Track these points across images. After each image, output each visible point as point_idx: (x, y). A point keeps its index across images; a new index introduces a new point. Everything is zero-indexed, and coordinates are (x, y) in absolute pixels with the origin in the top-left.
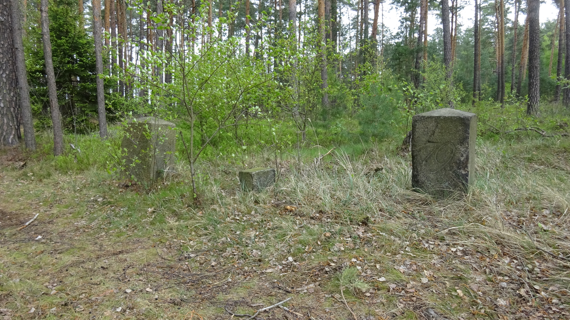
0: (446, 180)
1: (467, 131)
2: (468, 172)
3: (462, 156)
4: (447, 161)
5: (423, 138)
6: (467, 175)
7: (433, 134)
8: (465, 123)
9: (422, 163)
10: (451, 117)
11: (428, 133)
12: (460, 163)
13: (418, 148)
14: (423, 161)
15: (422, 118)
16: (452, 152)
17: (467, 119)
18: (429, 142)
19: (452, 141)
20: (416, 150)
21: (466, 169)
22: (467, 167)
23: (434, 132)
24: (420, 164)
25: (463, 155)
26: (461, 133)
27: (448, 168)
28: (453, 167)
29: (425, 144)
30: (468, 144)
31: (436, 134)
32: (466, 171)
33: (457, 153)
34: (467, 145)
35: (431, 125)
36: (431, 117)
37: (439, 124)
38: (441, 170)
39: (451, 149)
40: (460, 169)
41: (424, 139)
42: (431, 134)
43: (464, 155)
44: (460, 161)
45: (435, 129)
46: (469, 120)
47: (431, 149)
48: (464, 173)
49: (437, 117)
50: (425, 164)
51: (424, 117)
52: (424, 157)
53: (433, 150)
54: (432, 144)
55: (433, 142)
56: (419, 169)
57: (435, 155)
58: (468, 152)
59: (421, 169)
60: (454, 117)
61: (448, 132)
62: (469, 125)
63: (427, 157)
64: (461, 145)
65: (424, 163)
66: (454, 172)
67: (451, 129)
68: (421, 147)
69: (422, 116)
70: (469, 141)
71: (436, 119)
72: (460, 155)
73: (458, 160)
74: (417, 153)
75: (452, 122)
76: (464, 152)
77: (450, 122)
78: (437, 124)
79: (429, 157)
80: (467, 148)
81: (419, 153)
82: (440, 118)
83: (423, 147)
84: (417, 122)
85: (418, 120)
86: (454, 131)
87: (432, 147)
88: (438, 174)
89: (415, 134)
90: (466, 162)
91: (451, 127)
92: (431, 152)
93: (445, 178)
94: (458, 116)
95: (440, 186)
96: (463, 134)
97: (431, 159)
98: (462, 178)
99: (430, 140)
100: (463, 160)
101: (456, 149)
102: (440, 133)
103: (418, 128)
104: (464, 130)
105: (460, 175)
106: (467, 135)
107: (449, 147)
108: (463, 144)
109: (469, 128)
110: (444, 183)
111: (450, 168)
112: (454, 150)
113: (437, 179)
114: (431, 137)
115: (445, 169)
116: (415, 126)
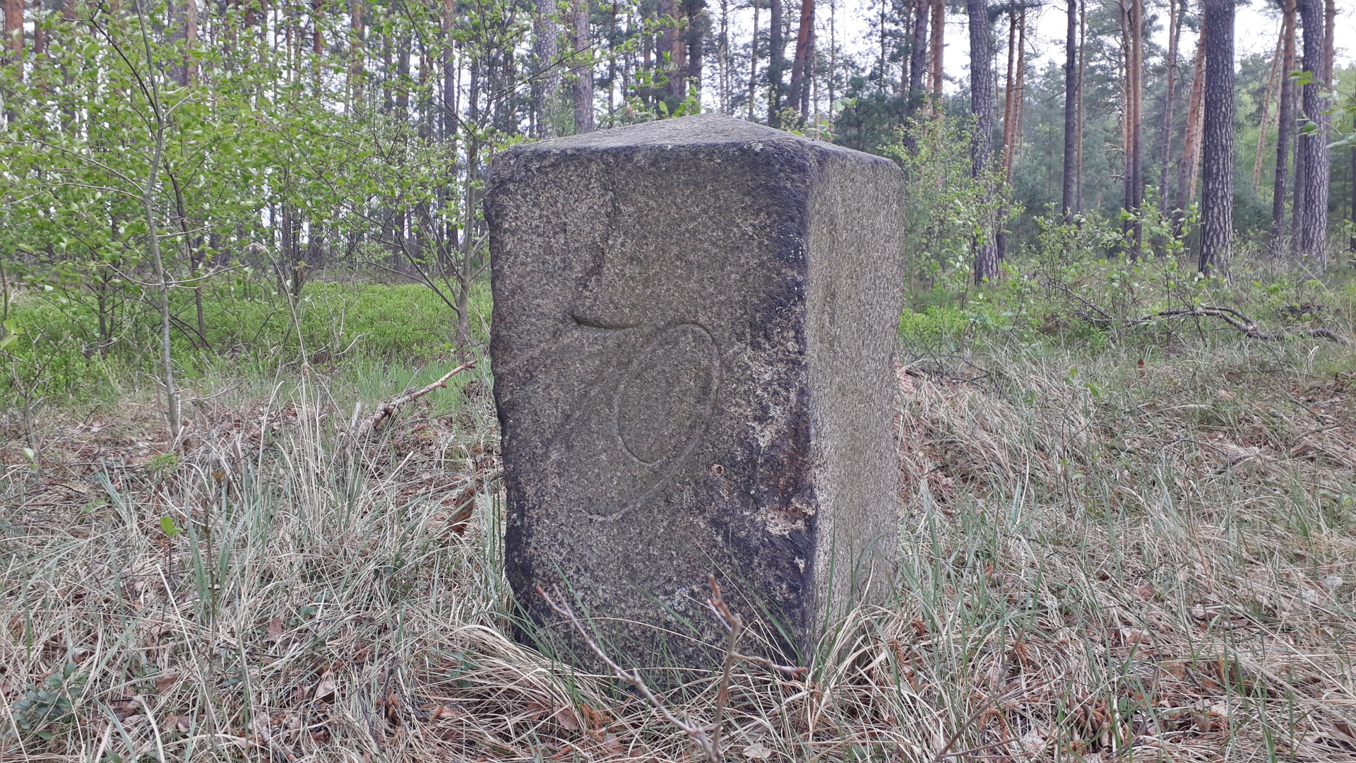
0: (679, 573)
1: (788, 244)
2: (811, 522)
3: (763, 418)
4: (678, 448)
5: (544, 294)
6: (802, 544)
7: (597, 270)
8: (774, 191)
9: (546, 455)
10: (695, 151)
11: (567, 266)
12: (753, 462)
13: (518, 362)
14: (547, 443)
15: (535, 165)
16: (705, 390)
17: (790, 161)
18: (580, 322)
19: (702, 320)
20: (512, 373)
21: (796, 504)
22: (800, 487)
23: (599, 255)
24: (533, 459)
25: (765, 409)
26: (749, 259)
27: (687, 495)
28: (711, 486)
29: (556, 334)
30: (799, 339)
31: (609, 271)
32: (795, 515)
33: (734, 393)
34: (791, 345)
35: (583, 208)
36: (579, 159)
37: (626, 199)
38: (647, 507)
39: (697, 366)
40: (757, 503)
41: (547, 304)
42: (590, 273)
43: (775, 412)
44: (752, 448)
45: (605, 239)
46: (802, 169)
47: (591, 365)
48: (778, 526)
50: (559, 463)
51: (543, 157)
52: (551, 416)
53: (599, 372)
54: (592, 334)
55: (597, 324)
56: (530, 491)
57: (610, 406)
58: (802, 392)
59: (540, 493)
60: (711, 150)
61: (678, 257)
62: (801, 206)
63: (567, 417)
64: (756, 346)
65: (554, 456)
66: (714, 522)
67: (693, 233)
68: (537, 352)
69: (533, 152)
70: (803, 314)
71: (608, 164)
72: (749, 412)
73: (741, 444)
74: (519, 394)
75: (697, 184)
76: (776, 393)
77: (686, 184)
78: (613, 201)
79: (585, 422)
80: (795, 364)
81: (529, 388)
82: (629, 159)
83: (543, 352)
84: (506, 192)
85: (511, 180)
86: (714, 244)
87: (591, 355)
88: (634, 531)
89: (502, 267)
90: (792, 458)
91: (693, 219)
92: (591, 384)
93: (671, 559)
94: (734, 145)
95: (642, 606)
96: (762, 264)
97: (590, 432)
98: (769, 565)
99: (579, 312)
100: (773, 446)
101: (729, 369)
102: (632, 259)
103: (513, 233)
104: (770, 238)
105: (755, 542)
106: (791, 273)
107: (688, 355)
108: (767, 337)
109: (803, 224)
110: (666, 593)
111: (696, 495)
112: (715, 374)
113: (626, 561)
114: (585, 286)
115: (668, 502)
116: (497, 216)
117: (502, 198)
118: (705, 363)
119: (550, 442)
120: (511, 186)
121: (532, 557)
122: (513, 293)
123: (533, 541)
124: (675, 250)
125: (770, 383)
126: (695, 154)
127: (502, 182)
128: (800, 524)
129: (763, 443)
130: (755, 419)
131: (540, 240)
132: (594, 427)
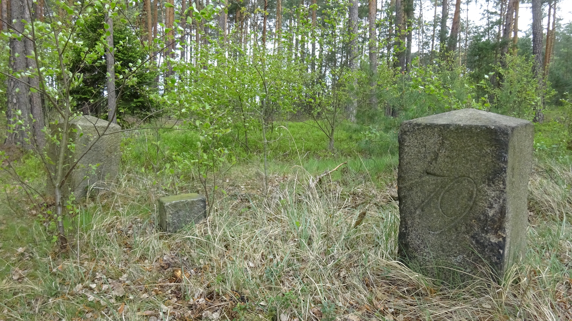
0: (459, 251)
1: (502, 156)
2: (504, 239)
3: (491, 207)
4: (461, 214)
5: (417, 165)
6: (501, 246)
7: (436, 159)
8: (497, 141)
9: (415, 212)
11: (425, 157)
12: (487, 221)
13: (407, 184)
15: (416, 128)
16: (471, 197)
17: (503, 132)
18: (428, 173)
19: (471, 176)
20: (405, 187)
21: (499, 233)
22: (501, 228)
23: (437, 155)
24: (411, 213)
25: (492, 205)
26: (488, 160)
27: (463, 228)
28: (472, 226)
29: (420, 177)
30: (504, 184)
31: (440, 160)
32: (499, 236)
33: (481, 199)
34: (501, 186)
35: (432, 141)
36: (431, 126)
37: (446, 139)
38: (449, 230)
39: (469, 190)
40: (487, 232)
41: (418, 168)
42: (433, 160)
43: (495, 206)
44: (486, 216)
45: (439, 150)
46: (507, 134)
47: (432, 187)
48: (494, 240)
49: (444, 126)
50: (419, 215)
51: (419, 125)
52: (417, 201)
53: (434, 189)
54: (433, 178)
55: (434, 175)
56: (409, 222)
57: (438, 200)
58: (504, 200)
59: (412, 223)
60: (477, 127)
61: (464, 157)
62: (507, 145)
63: (423, 202)
64: (489, 185)
65: (418, 212)
66: (472, 237)
67: (469, 151)
68: (414, 182)
69: (416, 123)
70: (506, 177)
71: (441, 129)
72: (486, 205)
73: (483, 214)
74: (407, 193)
75: (471, 137)
76: (496, 200)
77: (468, 136)
78: (442, 139)
79: (428, 203)
80: (502, 192)
81: (410, 192)
82: (448, 128)
83: (416, 182)
84: (406, 135)
85: (408, 131)
86: (476, 154)
87: (432, 184)
88: (444, 237)
89: (403, 156)
90: (499, 219)
91: (469, 146)
92: (432, 192)
93: (457, 246)
94: (484, 126)
95: (446, 259)
96: (493, 162)
97: (431, 207)
98: (491, 251)
99: (429, 171)
100: (493, 215)
101: (480, 192)
102: (447, 157)
103: (408, 147)
104: (495, 154)
105: (486, 244)
106: (502, 165)
107: (466, 187)
108: (493, 183)
109: (507, 151)
110: (454, 256)
111: (466, 228)
112: (475, 193)
113: (441, 246)
114: (431, 164)
115: (456, 230)
116: (403, 141)
117: (404, 136)
118: (471, 189)
119: (417, 208)
120: (408, 133)
121: (409, 242)
122: (407, 164)
123: (409, 237)
124: (463, 155)
125: (494, 197)
126: (471, 128)
127: (405, 132)
128: (501, 239)
129: (490, 215)
130: (488, 207)
131: (417, 149)
132: (432, 205)
